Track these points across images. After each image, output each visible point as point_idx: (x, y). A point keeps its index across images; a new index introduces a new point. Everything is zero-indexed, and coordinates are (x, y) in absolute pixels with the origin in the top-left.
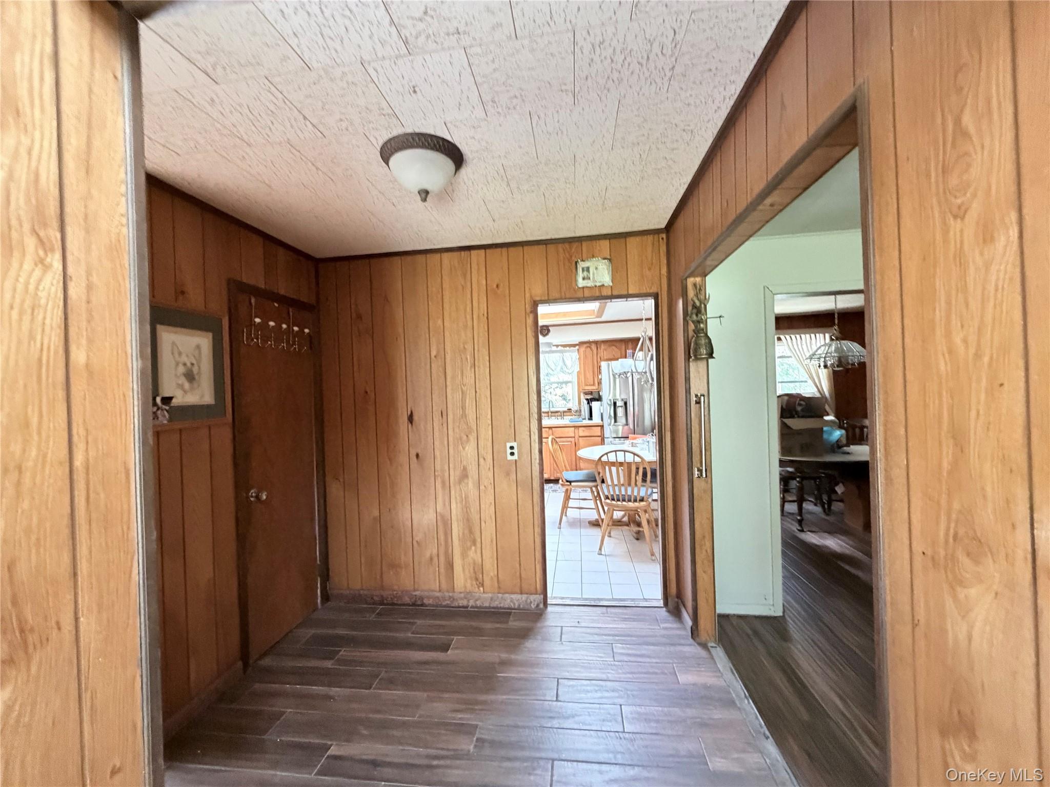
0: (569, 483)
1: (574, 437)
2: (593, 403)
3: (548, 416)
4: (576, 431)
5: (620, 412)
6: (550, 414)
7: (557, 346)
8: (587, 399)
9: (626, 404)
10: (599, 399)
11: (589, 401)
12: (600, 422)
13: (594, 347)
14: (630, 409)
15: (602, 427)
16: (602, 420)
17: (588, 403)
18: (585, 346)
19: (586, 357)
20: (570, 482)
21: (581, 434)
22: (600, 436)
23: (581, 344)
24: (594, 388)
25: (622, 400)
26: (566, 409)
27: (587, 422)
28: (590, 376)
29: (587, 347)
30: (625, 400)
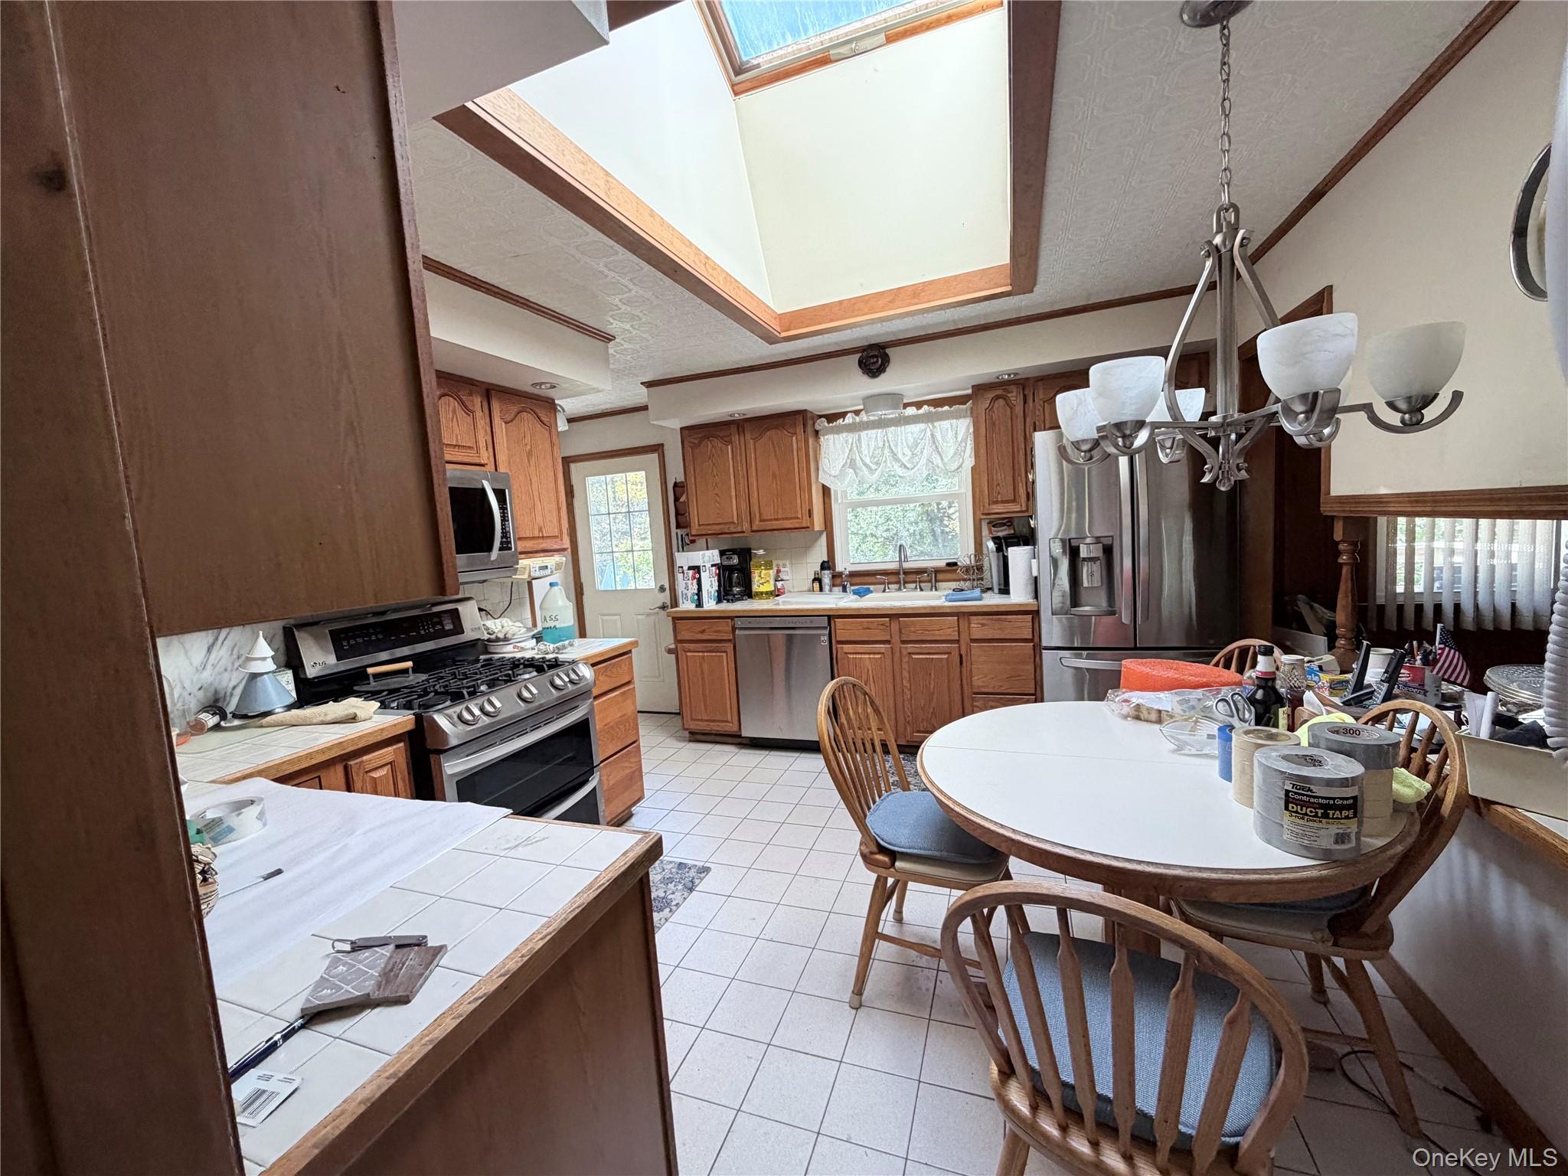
0: (885, 859)
1: (958, 641)
2: (1010, 549)
3: (898, 582)
4: (963, 624)
5: (1090, 576)
6: (902, 576)
7: (919, 405)
8: (996, 540)
9: (1108, 551)
10: (1028, 538)
11: (1002, 544)
12: (1032, 601)
13: (1015, 397)
14: (1125, 564)
15: (1035, 614)
16: (1036, 596)
17: (999, 549)
18: (991, 395)
19: (992, 424)
20: (893, 856)
21: (977, 634)
22: (1031, 640)
23: (980, 389)
24: (1017, 508)
25: (1098, 540)
26: (942, 564)
27: (993, 600)
28: (1004, 477)
29: (997, 397)
30: (1107, 541)
